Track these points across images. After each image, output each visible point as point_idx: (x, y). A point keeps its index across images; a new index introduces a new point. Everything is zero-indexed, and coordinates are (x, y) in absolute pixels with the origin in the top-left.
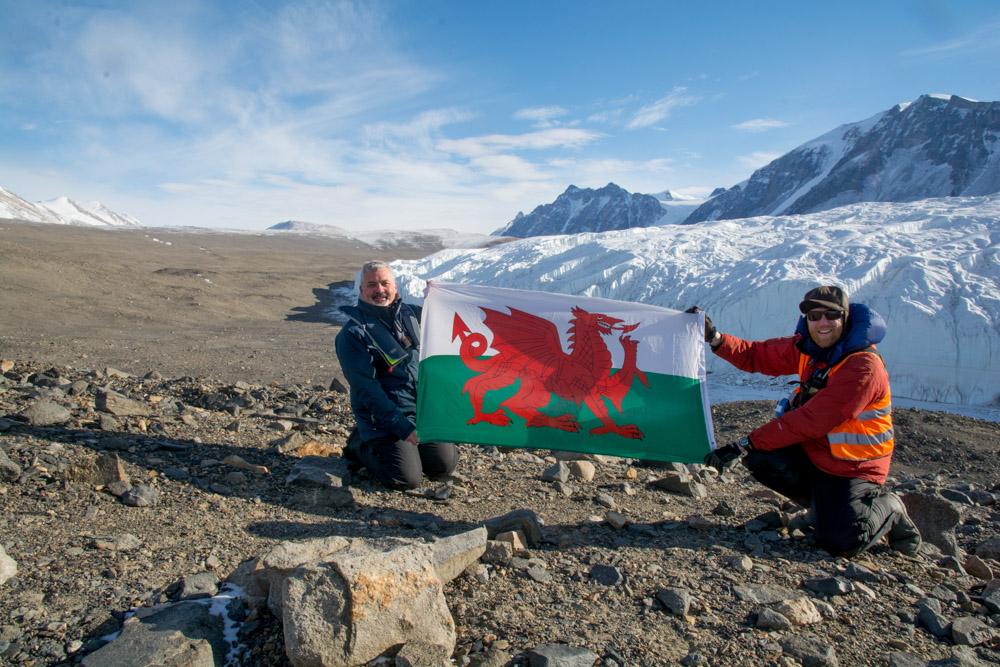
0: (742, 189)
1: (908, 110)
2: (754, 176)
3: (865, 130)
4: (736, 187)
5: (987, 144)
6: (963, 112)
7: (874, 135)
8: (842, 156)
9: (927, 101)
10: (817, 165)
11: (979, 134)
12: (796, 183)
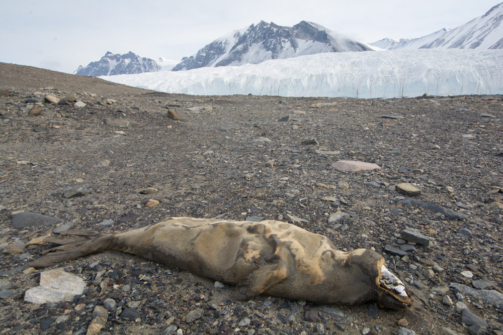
0: (195, 58)
1: (257, 26)
2: (199, 52)
3: (242, 34)
4: (192, 57)
5: (283, 43)
6: (275, 30)
7: (245, 36)
8: (234, 45)
9: (263, 23)
10: (224, 49)
11: (280, 40)
12: (216, 56)
